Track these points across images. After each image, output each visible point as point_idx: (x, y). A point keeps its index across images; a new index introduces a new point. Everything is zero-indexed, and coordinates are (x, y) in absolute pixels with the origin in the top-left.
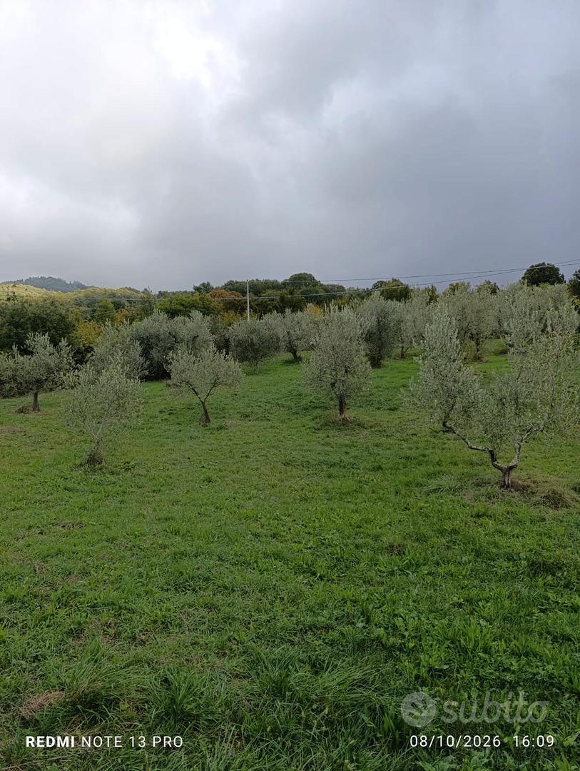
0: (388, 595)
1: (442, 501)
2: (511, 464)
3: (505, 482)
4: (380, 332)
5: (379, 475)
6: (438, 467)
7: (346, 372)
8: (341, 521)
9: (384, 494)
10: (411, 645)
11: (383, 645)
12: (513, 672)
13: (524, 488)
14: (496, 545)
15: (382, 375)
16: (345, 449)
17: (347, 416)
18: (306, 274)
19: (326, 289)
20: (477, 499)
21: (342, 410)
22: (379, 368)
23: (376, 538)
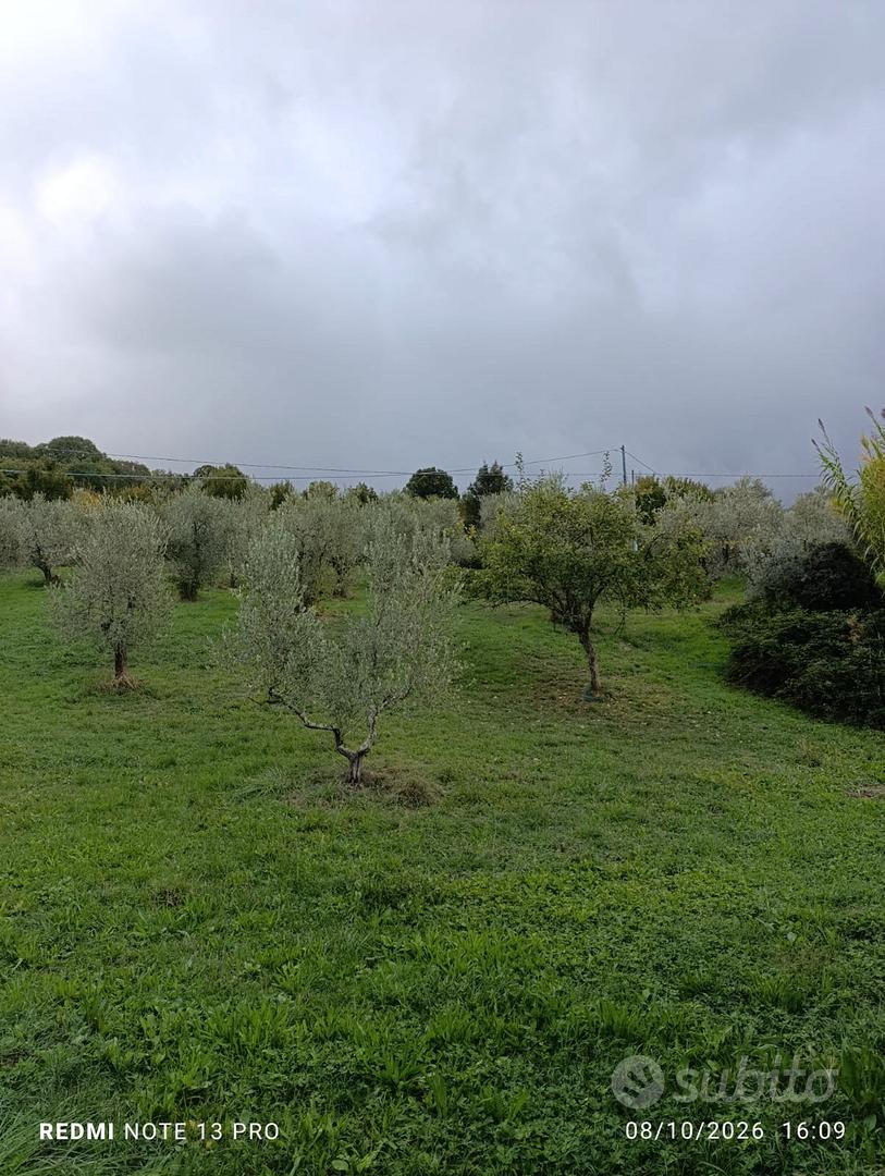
0: (140, 978)
1: (260, 810)
2: (362, 748)
3: (352, 773)
4: (198, 545)
5: (169, 774)
6: (264, 756)
7: (130, 606)
8: (84, 860)
9: (169, 806)
10: (160, 1057)
11: (112, 1068)
12: (310, 1070)
13: (377, 781)
14: (324, 871)
15: (197, 613)
16: (118, 734)
17: (127, 679)
18: (82, 439)
19: (116, 468)
20: (311, 803)
21: (119, 667)
22: (194, 600)
23: (141, 882)
